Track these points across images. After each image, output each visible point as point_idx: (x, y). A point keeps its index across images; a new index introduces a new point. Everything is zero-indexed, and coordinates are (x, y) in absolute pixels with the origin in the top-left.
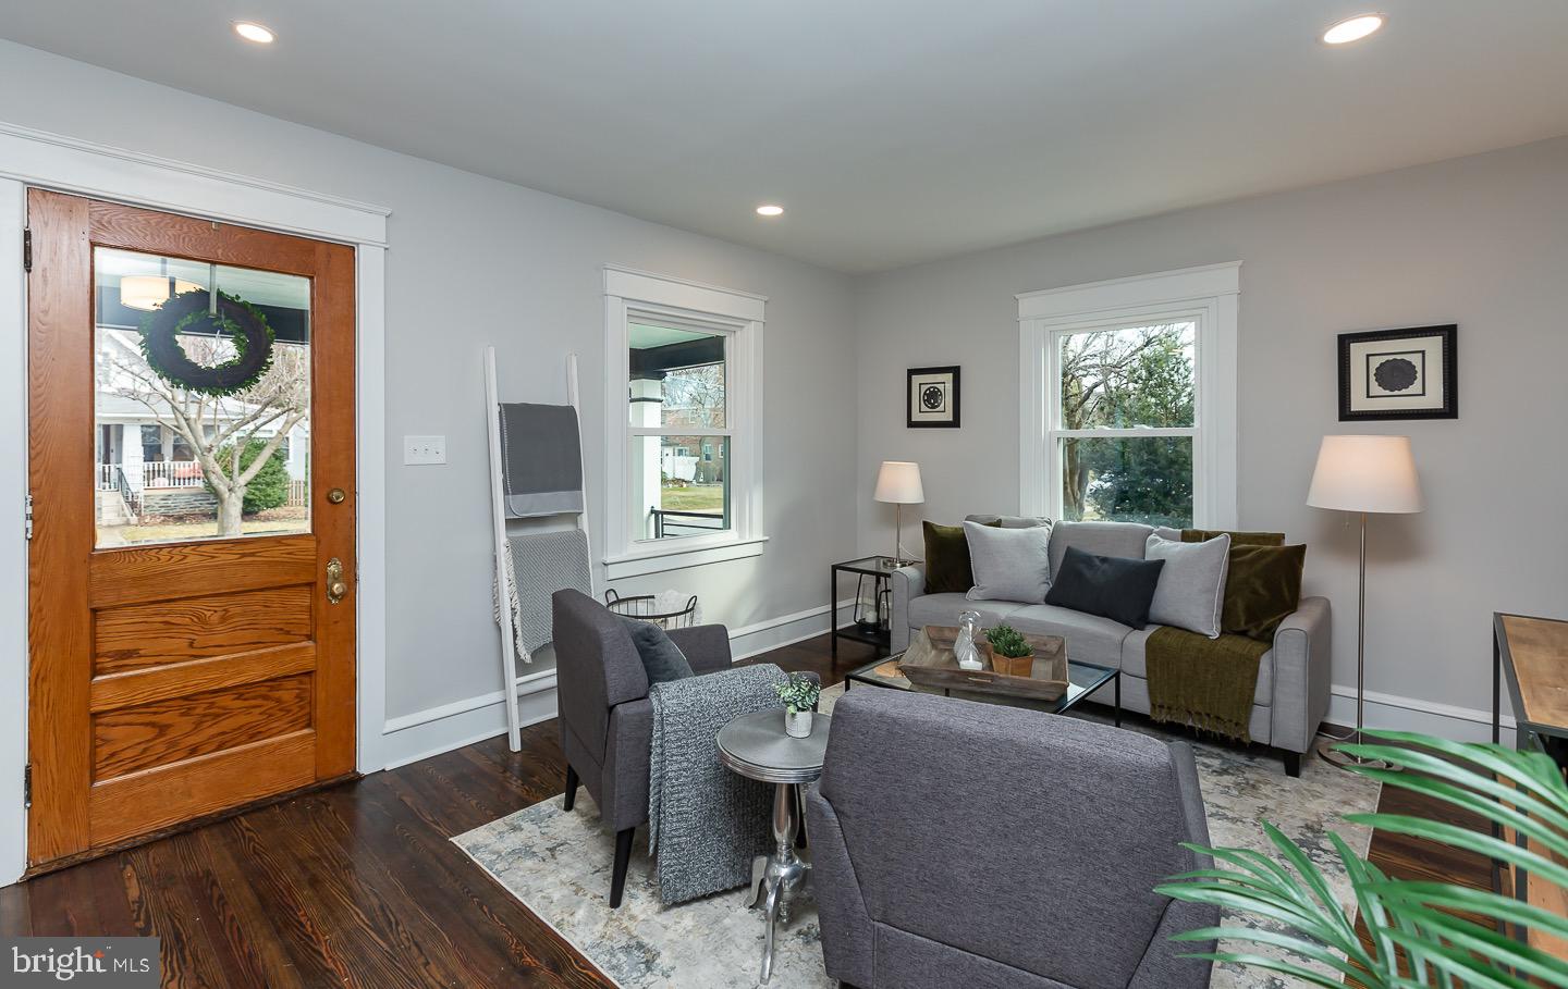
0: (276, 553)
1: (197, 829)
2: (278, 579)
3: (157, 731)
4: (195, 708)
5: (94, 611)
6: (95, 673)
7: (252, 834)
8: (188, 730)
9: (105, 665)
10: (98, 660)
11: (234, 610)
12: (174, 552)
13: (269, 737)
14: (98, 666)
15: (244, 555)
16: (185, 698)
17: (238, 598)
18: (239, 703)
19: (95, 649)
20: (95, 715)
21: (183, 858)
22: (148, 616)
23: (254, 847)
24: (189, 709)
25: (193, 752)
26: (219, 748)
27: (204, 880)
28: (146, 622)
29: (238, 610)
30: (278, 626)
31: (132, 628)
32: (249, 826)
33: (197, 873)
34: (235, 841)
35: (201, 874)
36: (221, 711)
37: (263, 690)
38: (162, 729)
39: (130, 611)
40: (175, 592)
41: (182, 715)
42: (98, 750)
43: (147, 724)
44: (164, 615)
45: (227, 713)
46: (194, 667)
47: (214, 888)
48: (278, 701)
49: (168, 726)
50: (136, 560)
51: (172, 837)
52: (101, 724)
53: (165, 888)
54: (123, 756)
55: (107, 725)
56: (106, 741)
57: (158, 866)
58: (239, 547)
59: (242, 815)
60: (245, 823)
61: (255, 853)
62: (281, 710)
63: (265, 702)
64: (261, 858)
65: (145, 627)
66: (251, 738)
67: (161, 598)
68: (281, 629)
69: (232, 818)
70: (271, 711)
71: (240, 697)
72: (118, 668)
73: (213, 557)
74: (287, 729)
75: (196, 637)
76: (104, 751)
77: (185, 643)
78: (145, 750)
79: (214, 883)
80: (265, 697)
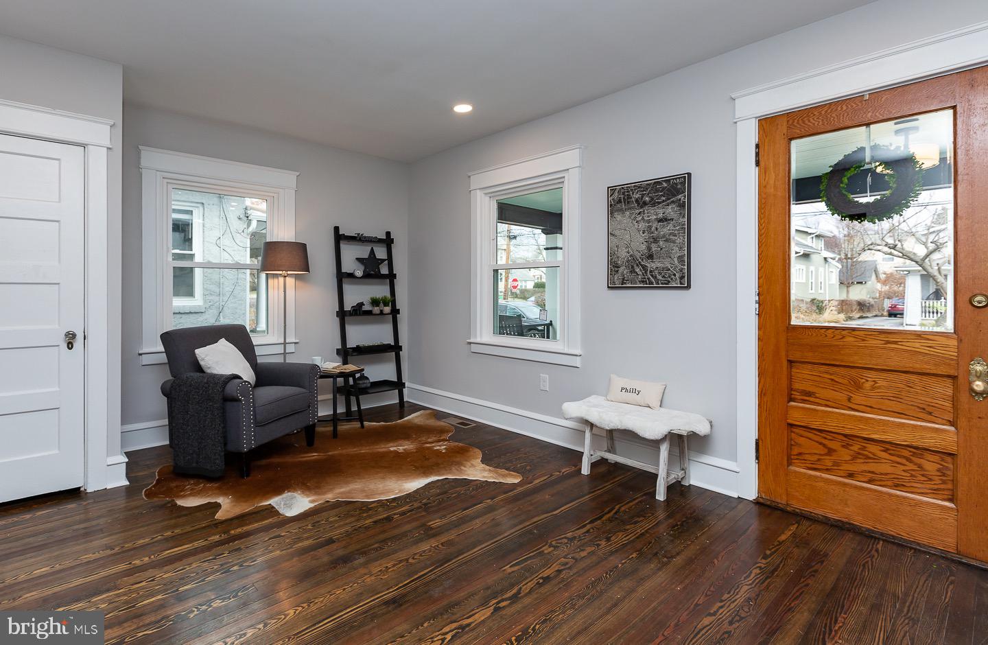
0: (917, 345)
1: (849, 530)
2: (918, 366)
3: (826, 451)
4: (852, 445)
5: (790, 362)
6: (791, 400)
7: (876, 555)
8: (847, 459)
9: (797, 397)
10: (793, 392)
11: (881, 383)
12: (836, 332)
13: (912, 493)
14: (793, 396)
15: (888, 342)
16: (845, 436)
17: (884, 375)
18: (884, 455)
19: (791, 384)
20: (791, 425)
21: (824, 539)
22: (820, 372)
23: (867, 562)
24: (848, 444)
25: (851, 475)
26: (869, 482)
27: (819, 557)
28: (820, 376)
29: (885, 384)
30: (921, 406)
31: (812, 378)
32: (880, 549)
33: (821, 551)
34: (861, 550)
35: (822, 553)
36: (872, 456)
37: (906, 453)
38: (830, 451)
39: (810, 366)
40: (834, 360)
41: (843, 446)
42: (793, 447)
43: (821, 444)
44: (831, 374)
45: (876, 459)
46: (849, 415)
47: (820, 564)
48: (920, 466)
49: (835, 451)
50: (812, 335)
51: (832, 526)
52: (794, 432)
53: (798, 546)
54: (807, 457)
55: (797, 434)
56: (797, 444)
57: (808, 534)
58: (883, 336)
59: (883, 540)
60: (879, 546)
61: (864, 565)
62: (923, 475)
63: (907, 463)
64: (862, 571)
65: (818, 379)
66: (896, 486)
67: (828, 362)
68: (924, 409)
69: (876, 538)
70: (913, 473)
71: (886, 450)
72: (804, 401)
73: (864, 340)
74: (927, 493)
75: (852, 395)
76: (796, 450)
77: (845, 398)
78: (819, 460)
79: (822, 562)
80: (908, 460)
